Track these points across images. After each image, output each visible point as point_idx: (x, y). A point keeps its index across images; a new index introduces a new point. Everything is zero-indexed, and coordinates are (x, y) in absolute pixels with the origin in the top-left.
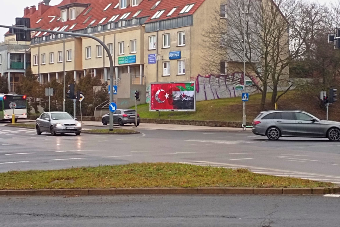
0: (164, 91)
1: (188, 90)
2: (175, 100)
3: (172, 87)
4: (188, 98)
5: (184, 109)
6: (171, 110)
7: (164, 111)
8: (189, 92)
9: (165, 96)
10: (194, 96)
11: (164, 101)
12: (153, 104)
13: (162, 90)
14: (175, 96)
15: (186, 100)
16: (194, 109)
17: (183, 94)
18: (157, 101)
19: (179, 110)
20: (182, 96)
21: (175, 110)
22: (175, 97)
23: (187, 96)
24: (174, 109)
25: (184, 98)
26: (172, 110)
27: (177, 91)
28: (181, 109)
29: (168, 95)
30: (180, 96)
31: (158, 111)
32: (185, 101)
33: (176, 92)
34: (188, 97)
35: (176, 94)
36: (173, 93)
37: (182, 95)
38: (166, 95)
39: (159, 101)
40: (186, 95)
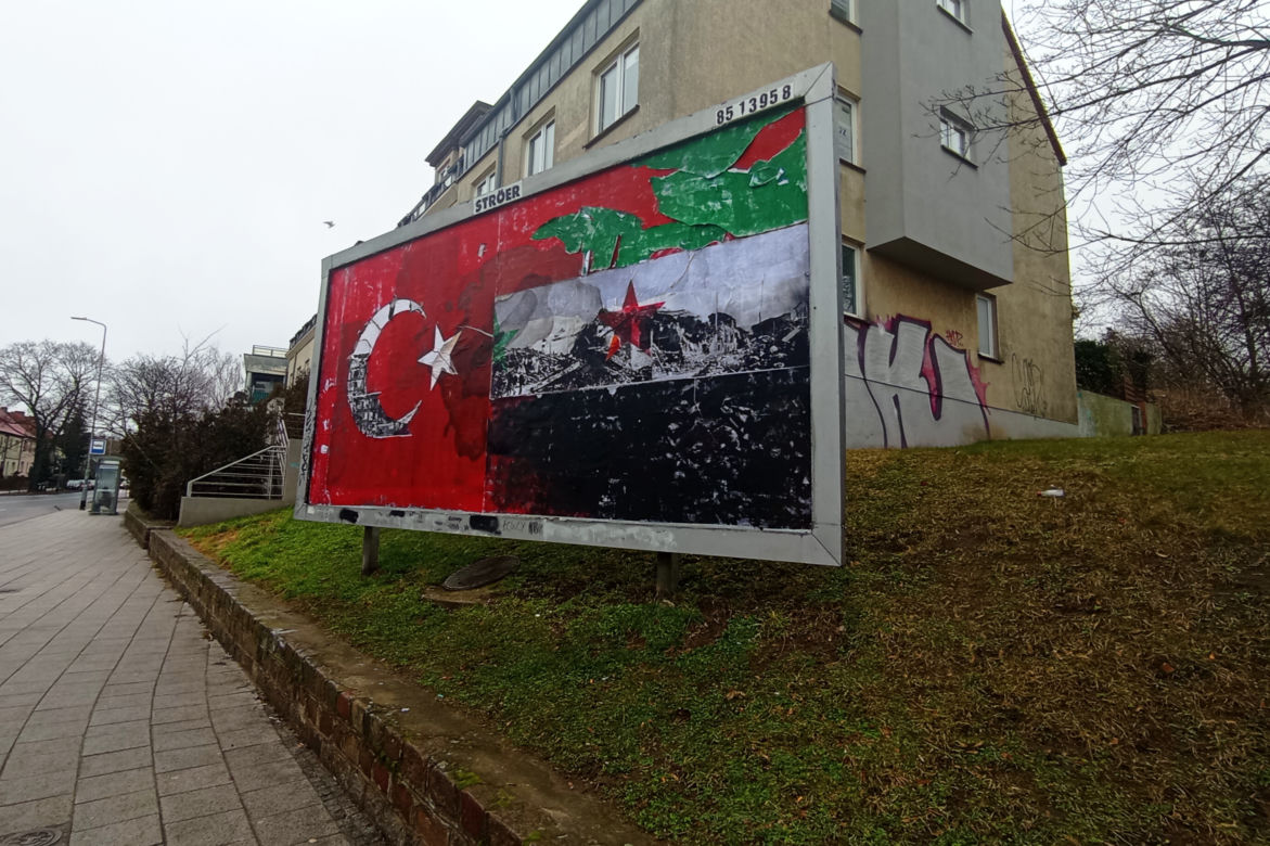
0: (415, 306)
1: (705, 233)
2: (515, 392)
3: (491, 246)
4: (692, 353)
5: (629, 509)
6: (465, 515)
7: (398, 523)
8: (717, 251)
9: (427, 359)
10: (803, 299)
11: (407, 419)
12: (324, 449)
13: (402, 306)
14: (518, 343)
15: (658, 376)
16: (805, 521)
17: (615, 306)
18: (356, 417)
19: (557, 530)
20: (608, 334)
21: (514, 526)
22: (514, 361)
23: (688, 322)
24: (502, 509)
25: (638, 359)
26: (476, 522)
27: (547, 281)
28: (585, 507)
29: (453, 340)
30: (586, 340)
31: (350, 516)
32: (648, 400)
33: (537, 291)
34: (697, 330)
35: (536, 323)
36: (507, 308)
37: (605, 317)
38: (431, 347)
39: (368, 416)
40: (670, 306)
